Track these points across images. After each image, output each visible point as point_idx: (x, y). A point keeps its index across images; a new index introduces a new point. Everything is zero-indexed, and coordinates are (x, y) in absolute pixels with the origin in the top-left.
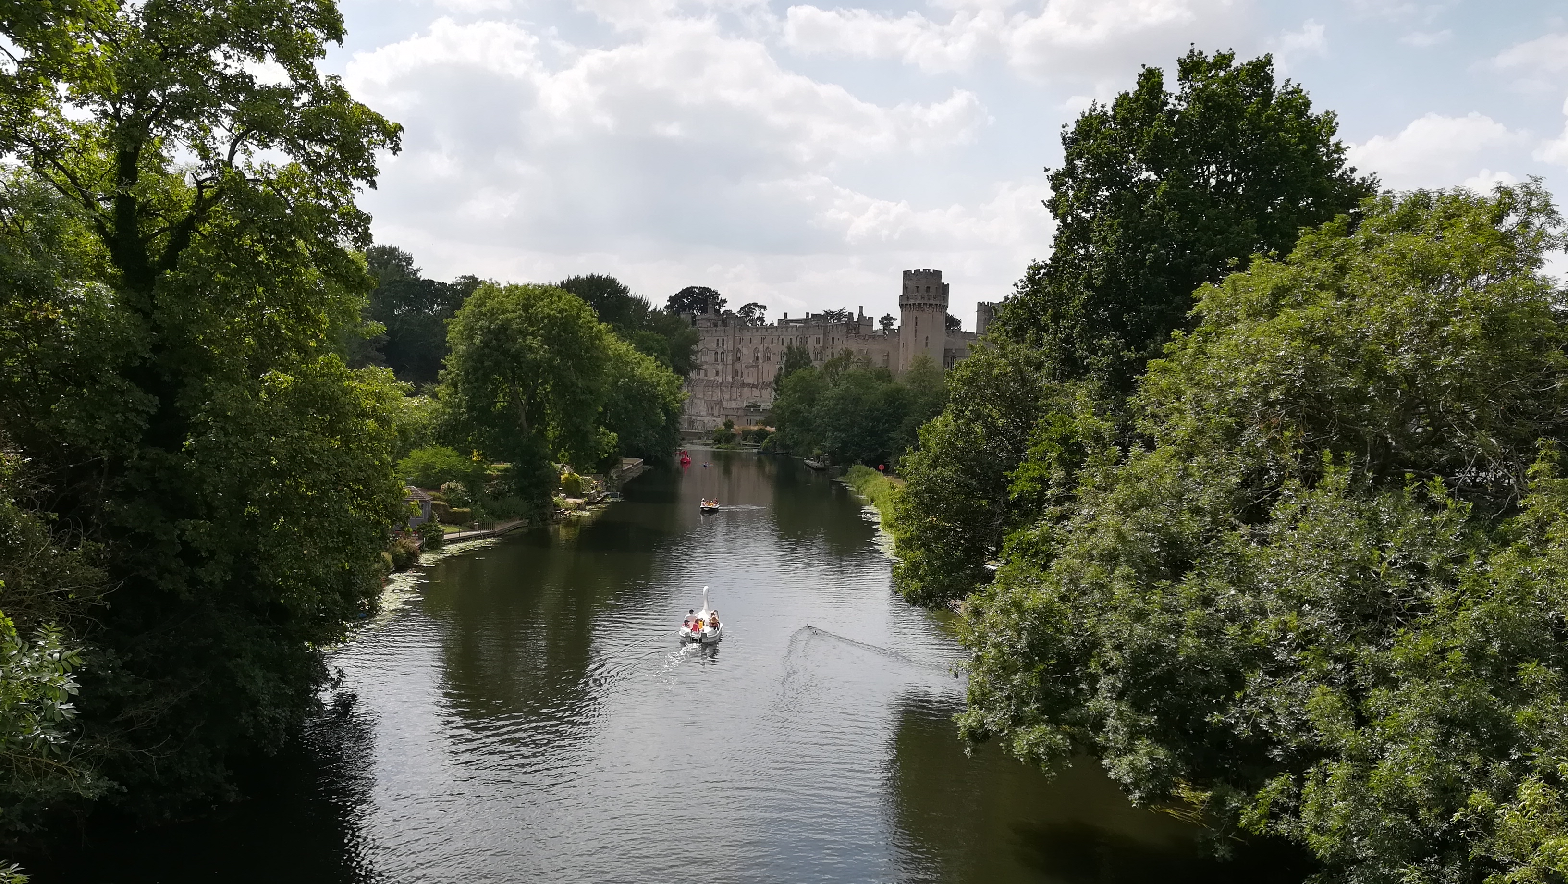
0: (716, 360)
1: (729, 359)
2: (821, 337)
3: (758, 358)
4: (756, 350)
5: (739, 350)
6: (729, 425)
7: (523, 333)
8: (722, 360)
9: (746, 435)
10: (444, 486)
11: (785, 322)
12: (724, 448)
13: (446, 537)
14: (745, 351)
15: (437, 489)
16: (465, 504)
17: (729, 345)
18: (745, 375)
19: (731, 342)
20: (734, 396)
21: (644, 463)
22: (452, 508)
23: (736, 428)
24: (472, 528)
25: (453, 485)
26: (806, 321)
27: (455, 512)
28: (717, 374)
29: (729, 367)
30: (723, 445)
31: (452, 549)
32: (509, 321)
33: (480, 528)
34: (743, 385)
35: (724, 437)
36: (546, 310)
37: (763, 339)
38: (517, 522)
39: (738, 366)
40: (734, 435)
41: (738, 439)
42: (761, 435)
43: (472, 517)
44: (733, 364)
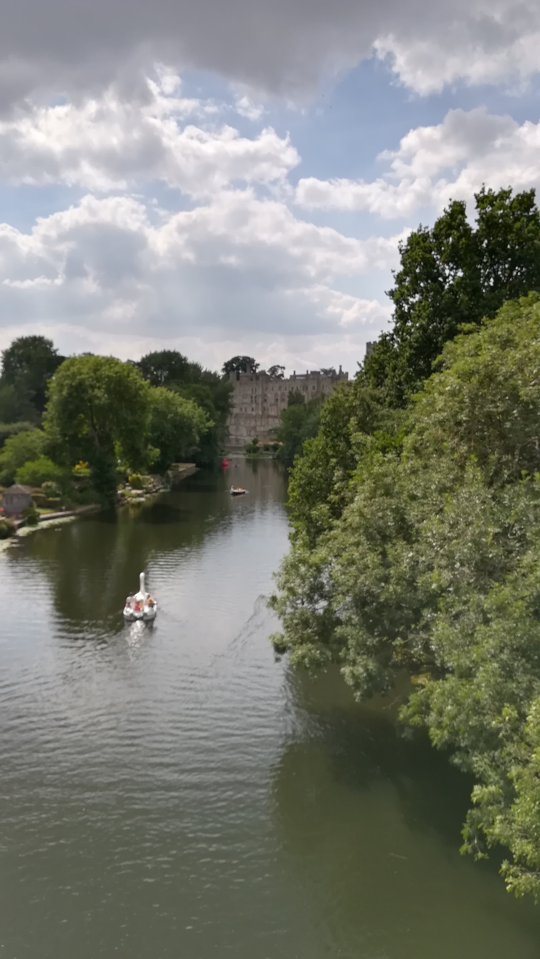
0: (252, 401)
1: (260, 400)
2: (316, 385)
3: (277, 400)
4: (276, 395)
5: (265, 395)
6: (255, 442)
7: (93, 387)
8: (256, 401)
9: (267, 448)
10: (44, 485)
11: (294, 377)
12: (252, 456)
13: (42, 516)
14: (269, 395)
15: (39, 486)
16: (58, 495)
17: (259, 392)
18: (270, 410)
19: (260, 390)
20: (263, 423)
21: (197, 466)
22: (48, 497)
23: (260, 444)
24: (61, 510)
25: (49, 483)
26: (307, 376)
27: (50, 502)
28: (253, 410)
29: (260, 406)
30: (252, 454)
31: (44, 524)
32: (83, 380)
33: (67, 510)
34: (269, 416)
35: (252, 449)
36: (107, 373)
37: (280, 388)
38: (92, 506)
39: (265, 405)
40: (258, 448)
41: (261, 451)
42: (275, 448)
43: (61, 503)
44: (262, 403)
